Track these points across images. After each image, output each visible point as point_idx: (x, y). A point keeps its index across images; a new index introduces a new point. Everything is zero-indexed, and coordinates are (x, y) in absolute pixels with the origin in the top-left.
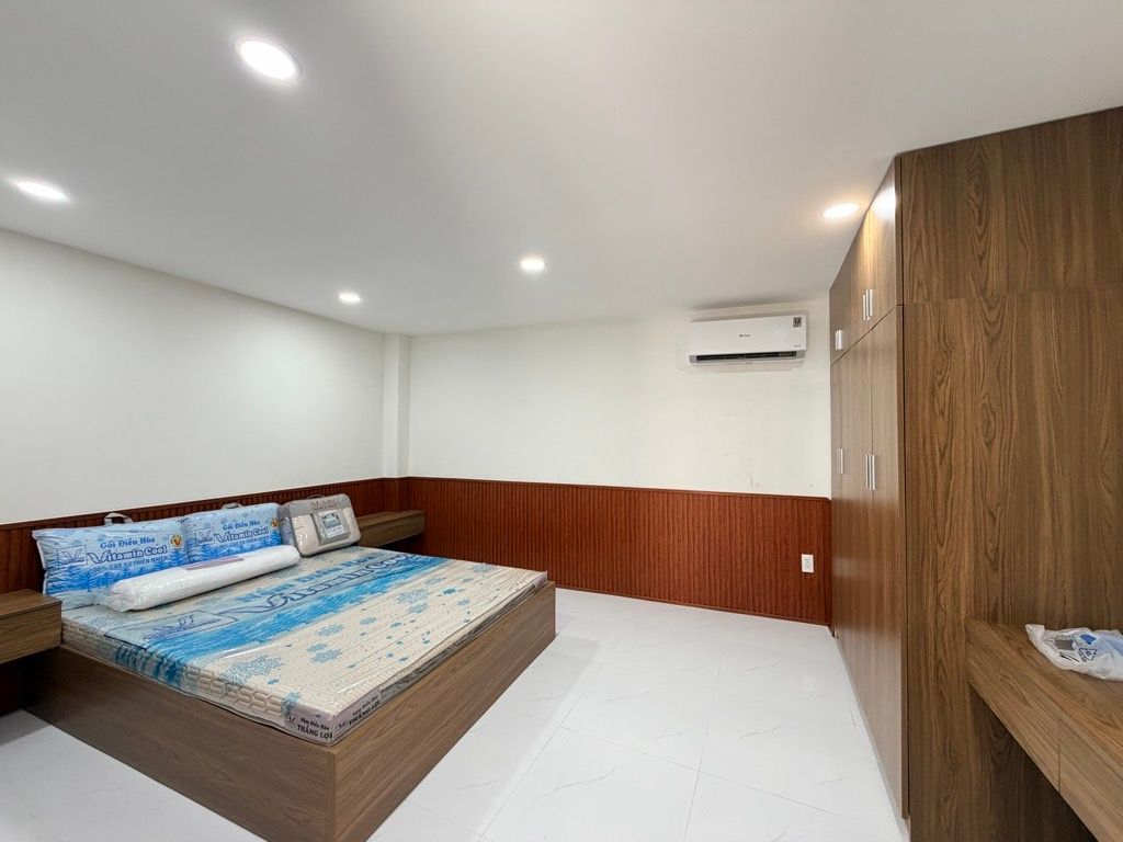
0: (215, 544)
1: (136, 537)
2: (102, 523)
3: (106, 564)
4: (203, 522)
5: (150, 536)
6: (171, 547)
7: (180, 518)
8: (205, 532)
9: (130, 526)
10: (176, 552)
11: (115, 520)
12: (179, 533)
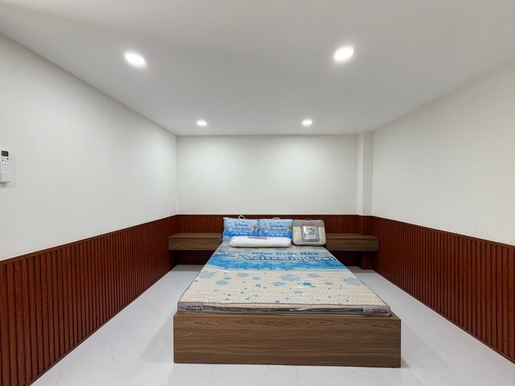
0: (266, 231)
1: (244, 224)
2: (237, 218)
3: (235, 230)
4: (264, 222)
5: (247, 224)
6: (253, 229)
7: (258, 220)
8: (263, 226)
9: (244, 220)
10: (254, 231)
11: (241, 218)
12: (256, 225)
